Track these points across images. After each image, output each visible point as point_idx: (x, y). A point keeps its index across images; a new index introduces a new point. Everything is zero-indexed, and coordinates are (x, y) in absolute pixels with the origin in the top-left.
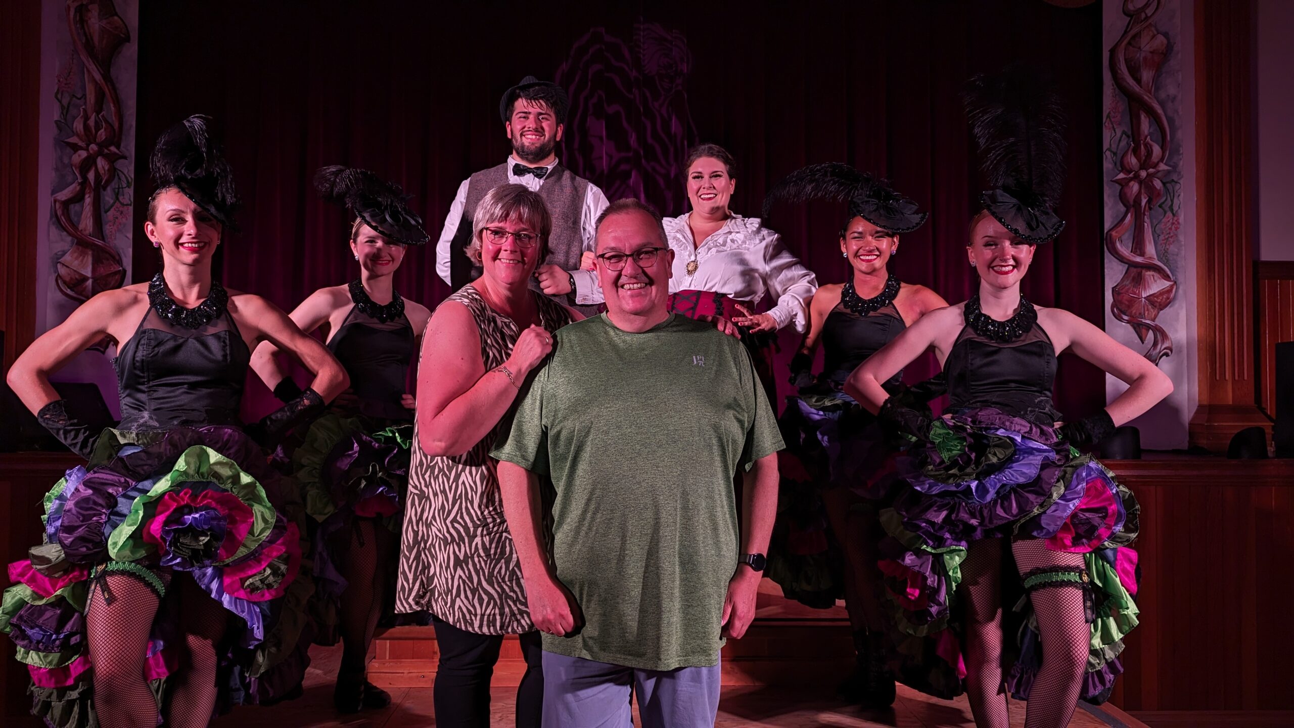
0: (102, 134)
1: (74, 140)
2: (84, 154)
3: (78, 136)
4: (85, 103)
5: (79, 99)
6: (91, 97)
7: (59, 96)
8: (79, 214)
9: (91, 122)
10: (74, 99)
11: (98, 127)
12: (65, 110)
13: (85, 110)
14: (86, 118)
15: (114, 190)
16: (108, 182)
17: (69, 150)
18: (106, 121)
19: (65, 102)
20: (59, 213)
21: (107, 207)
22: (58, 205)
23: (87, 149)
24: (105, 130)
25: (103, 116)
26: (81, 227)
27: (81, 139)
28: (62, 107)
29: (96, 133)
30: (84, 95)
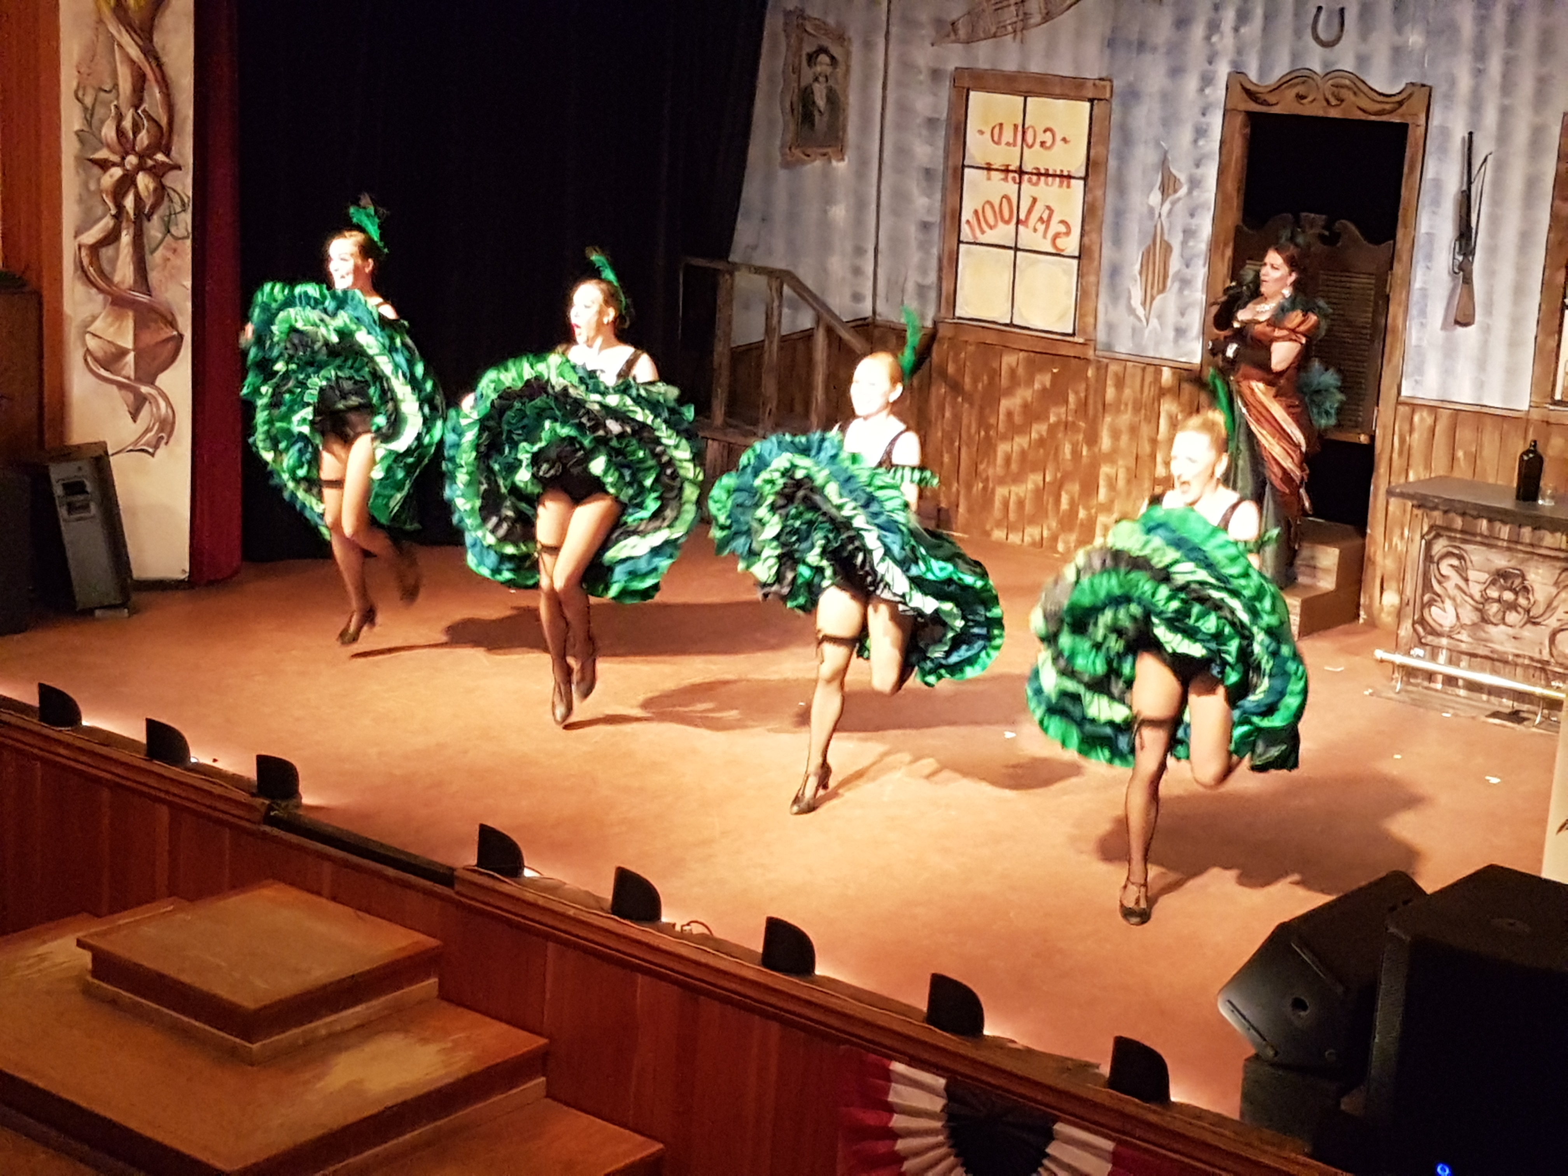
0: (143, 139)
1: (103, 154)
2: (117, 172)
3: (108, 146)
4: (117, 98)
5: (110, 92)
6: (125, 85)
7: (80, 95)
8: (114, 261)
9: (127, 124)
10: (102, 94)
11: (136, 128)
12: (89, 114)
13: (116, 107)
14: (120, 117)
15: (162, 218)
16: (154, 207)
17: (96, 170)
18: (150, 118)
19: (88, 100)
20: (86, 261)
21: (153, 245)
22: (84, 253)
23: (121, 164)
24: (148, 131)
25: (144, 111)
26: (117, 279)
27: (114, 152)
28: (85, 109)
29: (135, 136)
30: (116, 86)
